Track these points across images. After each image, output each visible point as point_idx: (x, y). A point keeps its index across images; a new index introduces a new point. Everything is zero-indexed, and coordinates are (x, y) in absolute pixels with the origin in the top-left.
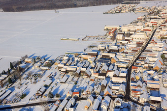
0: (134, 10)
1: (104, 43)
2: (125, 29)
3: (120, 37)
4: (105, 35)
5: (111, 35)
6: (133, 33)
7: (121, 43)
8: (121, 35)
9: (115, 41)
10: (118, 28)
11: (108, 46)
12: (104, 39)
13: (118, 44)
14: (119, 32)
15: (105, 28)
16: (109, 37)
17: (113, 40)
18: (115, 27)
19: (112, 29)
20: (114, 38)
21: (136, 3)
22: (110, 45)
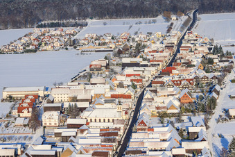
0: (74, 44)
1: (10, 138)
2: (61, 96)
3: (50, 119)
4: (9, 115)
5: (27, 114)
6: (86, 105)
7: (58, 135)
8: (56, 114)
9: (40, 131)
10: (41, 94)
11: (24, 147)
12: (7, 126)
13: (48, 140)
14: (46, 104)
15: (5, 95)
16: (20, 121)
17: (35, 128)
18: (31, 90)
19: (26, 97)
20: (36, 121)
21: (76, 25)
22: (27, 142)
